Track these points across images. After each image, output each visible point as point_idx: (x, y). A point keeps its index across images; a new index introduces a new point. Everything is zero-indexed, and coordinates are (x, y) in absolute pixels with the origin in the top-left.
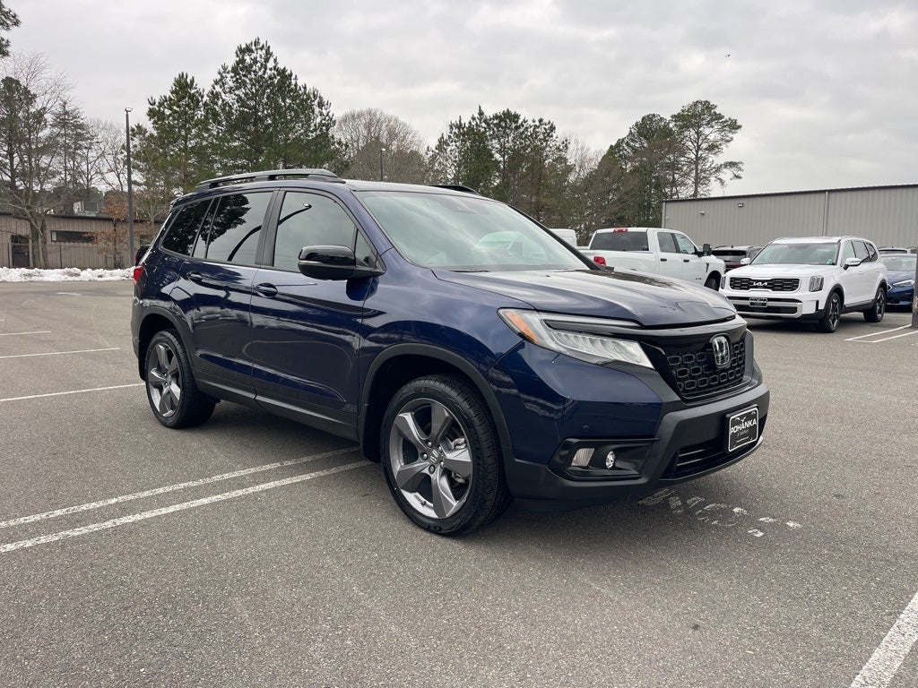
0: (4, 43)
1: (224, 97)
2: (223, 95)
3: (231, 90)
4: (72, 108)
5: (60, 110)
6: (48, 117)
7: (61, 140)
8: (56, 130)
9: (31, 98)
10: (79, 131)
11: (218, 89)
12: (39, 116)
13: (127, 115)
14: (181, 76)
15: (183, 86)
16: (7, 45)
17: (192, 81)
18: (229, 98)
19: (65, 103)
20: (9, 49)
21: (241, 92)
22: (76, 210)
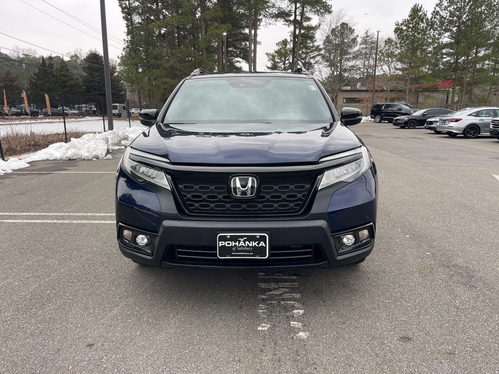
0: (330, 7)
1: (441, 14)
2: (440, 12)
3: (446, 8)
4: (371, 33)
5: (364, 35)
6: (359, 40)
7: (364, 51)
8: (362, 46)
9: (352, 31)
10: (373, 45)
11: (438, 9)
12: (354, 40)
13: (378, 34)
14: (415, 6)
15: (416, 11)
16: (331, 8)
17: (421, 8)
18: (443, 13)
19: (367, 31)
20: (332, 9)
21: (451, 8)
22: (358, 87)
